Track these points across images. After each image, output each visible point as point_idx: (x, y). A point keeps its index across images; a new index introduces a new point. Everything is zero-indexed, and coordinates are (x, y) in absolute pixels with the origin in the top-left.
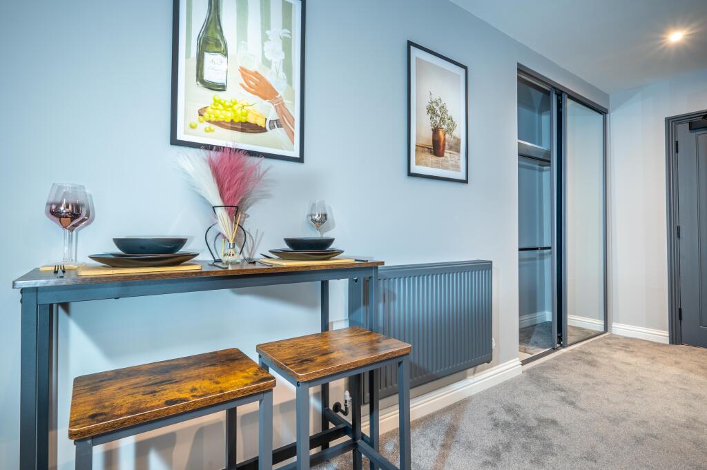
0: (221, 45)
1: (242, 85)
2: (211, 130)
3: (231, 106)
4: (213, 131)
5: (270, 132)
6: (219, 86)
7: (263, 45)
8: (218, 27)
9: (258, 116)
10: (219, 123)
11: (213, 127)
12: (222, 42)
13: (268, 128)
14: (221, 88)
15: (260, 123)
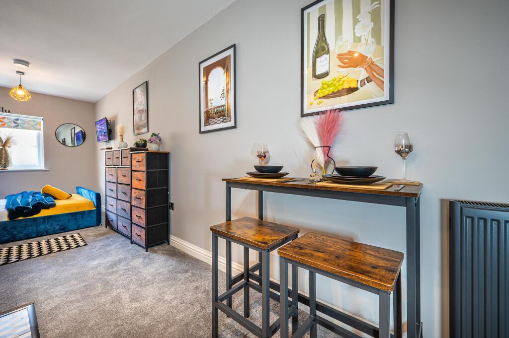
0: (325, 48)
1: (340, 66)
2: (321, 103)
3: (332, 83)
4: (322, 103)
5: (361, 89)
6: (325, 74)
7: (354, 28)
8: (324, 39)
9: (351, 81)
10: (325, 97)
11: (321, 100)
12: (326, 47)
13: (359, 86)
14: (326, 74)
15: (353, 85)
